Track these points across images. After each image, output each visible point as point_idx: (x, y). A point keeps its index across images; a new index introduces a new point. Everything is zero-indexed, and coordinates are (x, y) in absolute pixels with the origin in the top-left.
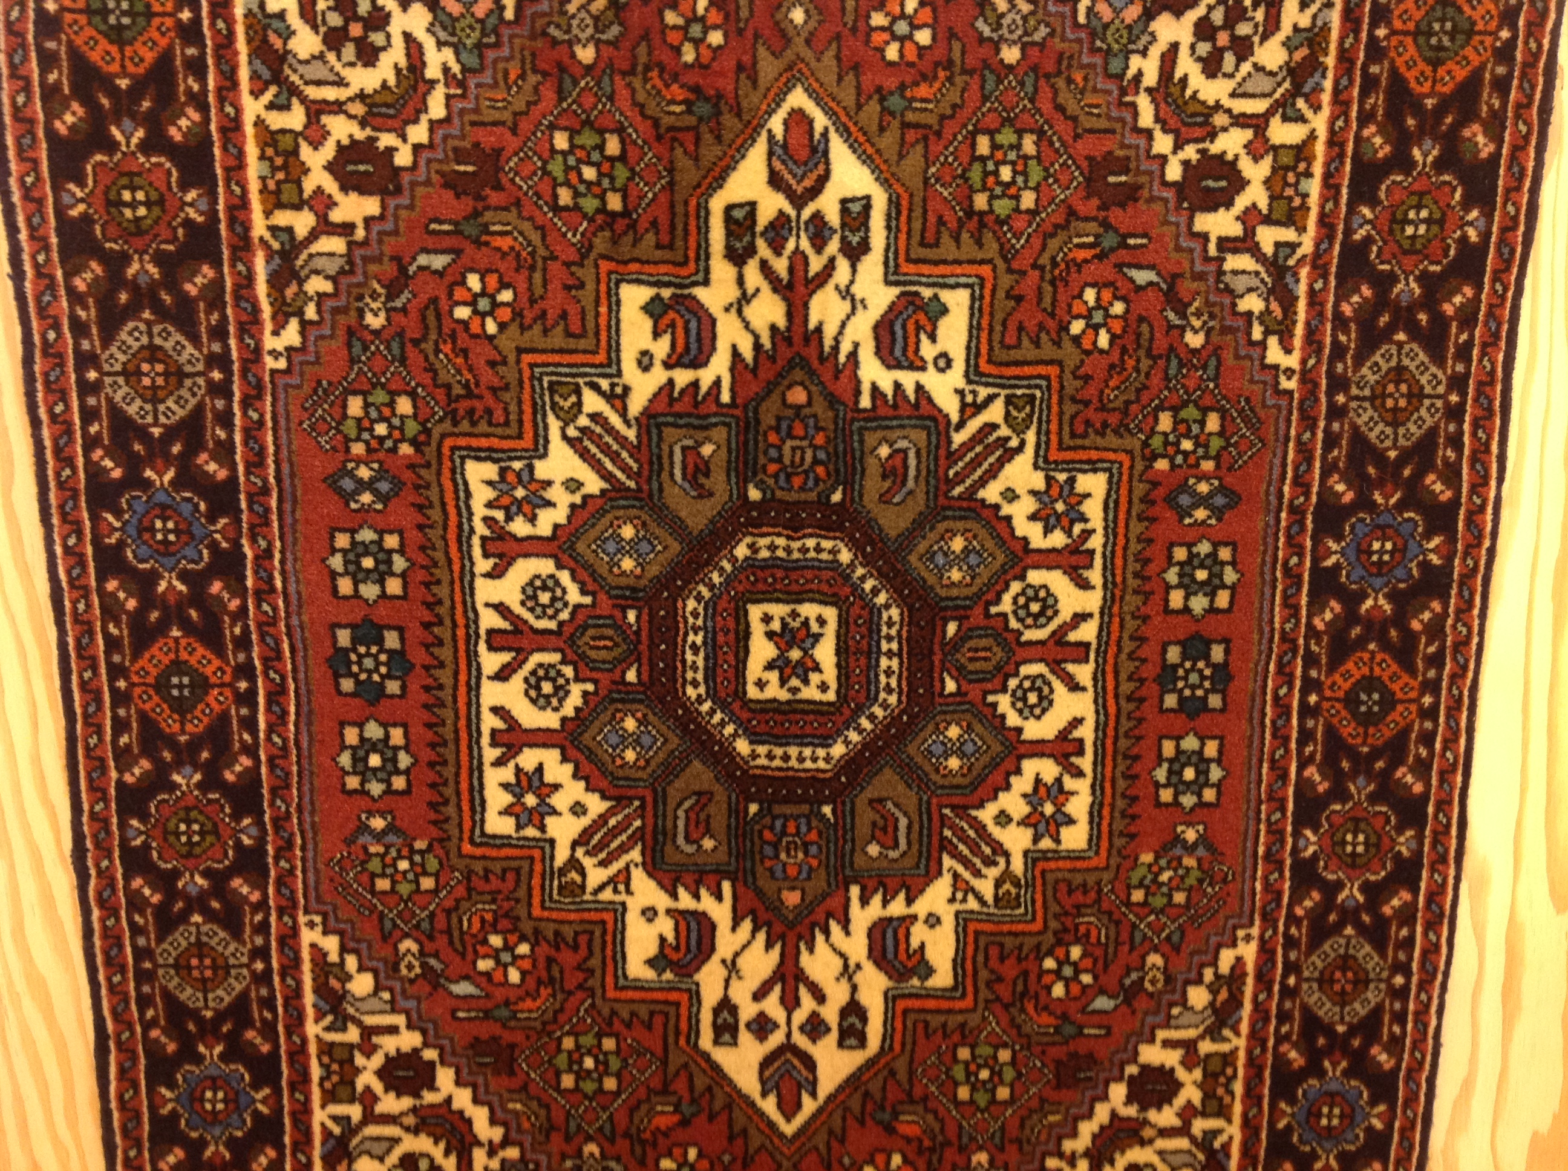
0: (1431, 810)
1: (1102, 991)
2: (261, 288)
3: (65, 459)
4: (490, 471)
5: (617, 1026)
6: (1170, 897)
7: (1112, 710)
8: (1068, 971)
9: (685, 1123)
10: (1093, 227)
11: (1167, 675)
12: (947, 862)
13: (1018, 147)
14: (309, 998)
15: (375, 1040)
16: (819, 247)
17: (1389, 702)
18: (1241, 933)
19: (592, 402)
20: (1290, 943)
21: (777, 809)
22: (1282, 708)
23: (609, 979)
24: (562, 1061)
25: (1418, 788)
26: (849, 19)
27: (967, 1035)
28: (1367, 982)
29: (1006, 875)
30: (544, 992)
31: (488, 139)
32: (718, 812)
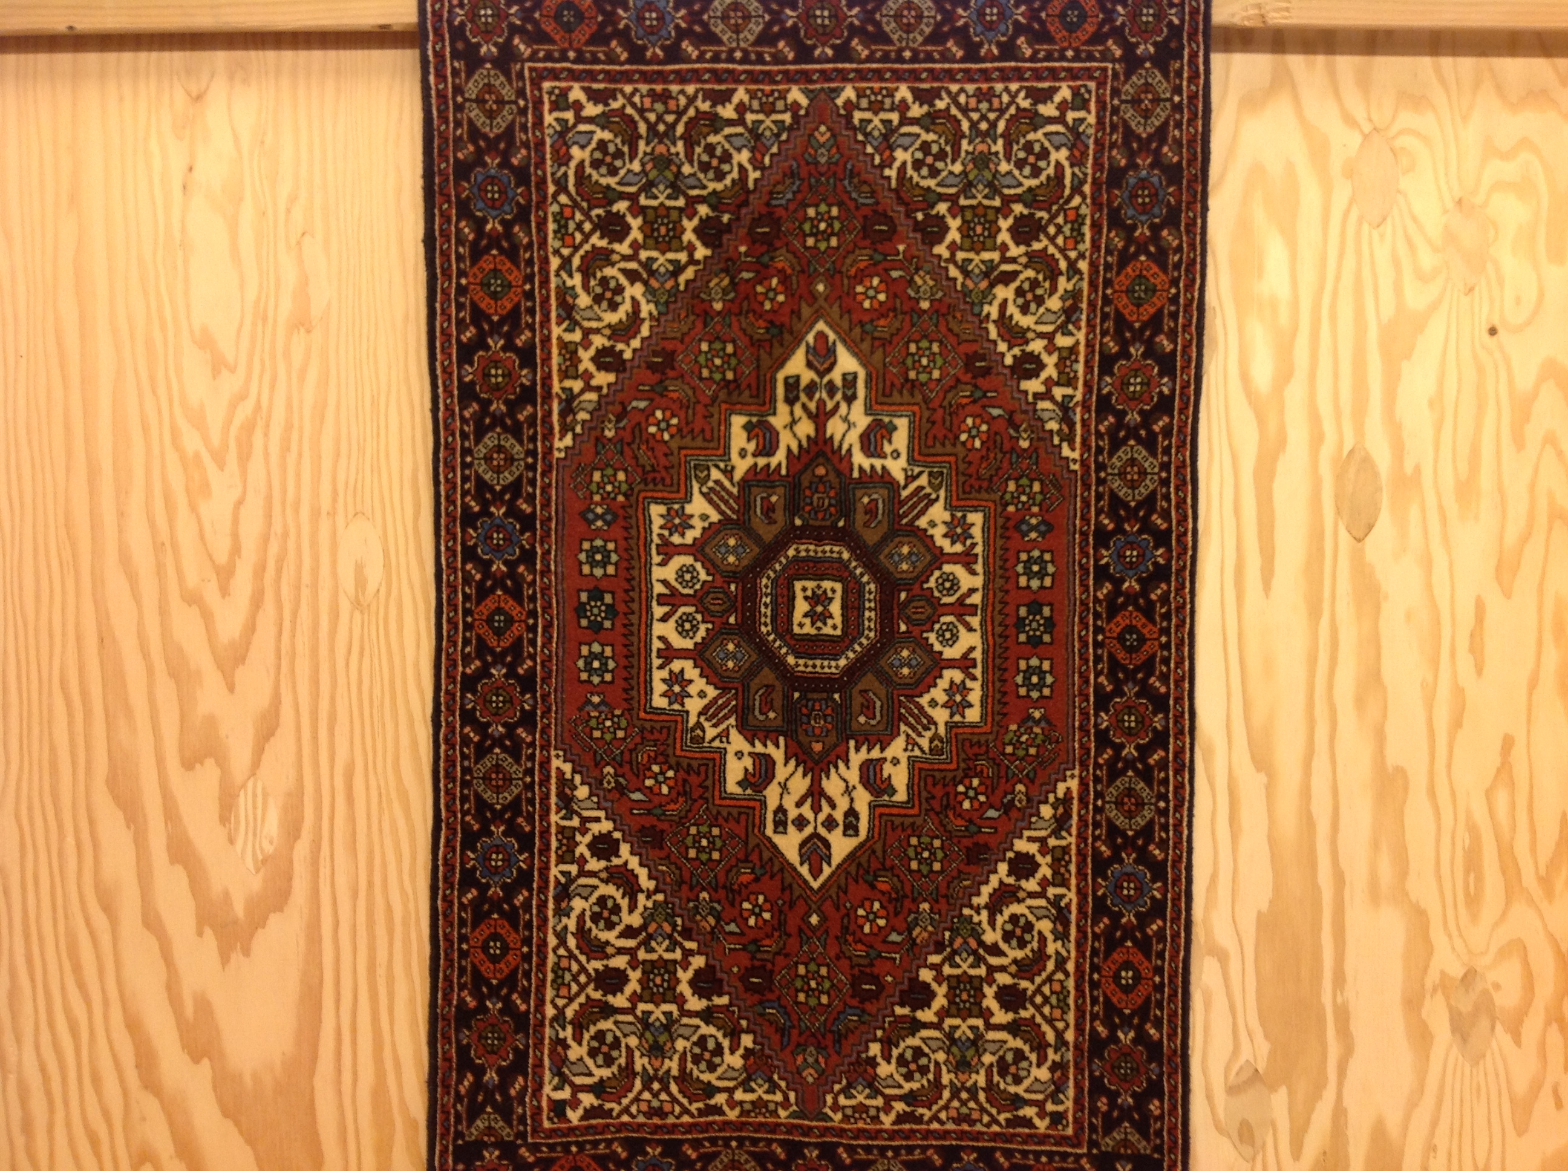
0: (1171, 702)
1: (992, 807)
2: (555, 417)
3: (451, 501)
4: (662, 509)
5: (721, 821)
6: (1027, 750)
7: (991, 643)
8: (971, 793)
9: (757, 880)
10: (969, 387)
11: (1020, 623)
12: (903, 727)
13: (930, 348)
14: (553, 799)
15: (588, 825)
16: (831, 397)
17: (1142, 640)
18: (1068, 773)
19: (715, 474)
20: (1097, 780)
21: (810, 696)
22: (1084, 644)
23: (717, 793)
24: (689, 841)
25: (1163, 690)
26: (846, 289)
27: (915, 830)
28: (1144, 804)
29: (936, 735)
30: (681, 800)
31: (669, 346)
32: (777, 698)
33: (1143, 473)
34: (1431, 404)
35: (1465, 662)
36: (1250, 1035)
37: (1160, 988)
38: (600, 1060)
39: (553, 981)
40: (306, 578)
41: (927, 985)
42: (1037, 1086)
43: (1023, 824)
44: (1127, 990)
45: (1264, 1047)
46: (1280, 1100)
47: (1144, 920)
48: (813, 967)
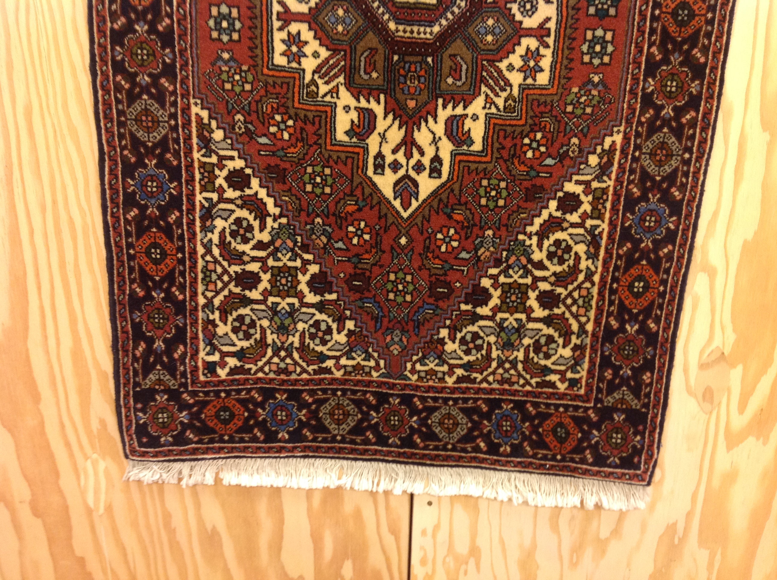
0: (708, 71)
1: (550, 156)
5: (331, 163)
6: (584, 109)
7: (565, 14)
8: (535, 145)
9: (360, 210)
12: (484, 88)
14: (195, 140)
15: (224, 162)
17: (692, 15)
18: (615, 129)
20: (638, 135)
21: (407, 58)
22: (643, 17)
23: (328, 141)
24: (306, 178)
25: (702, 60)
27: (486, 174)
28: (672, 155)
29: (510, 95)
30: (299, 144)
32: (379, 59)
36: (723, 329)
37: (662, 295)
38: (241, 334)
39: (203, 279)
41: (486, 290)
42: (561, 361)
43: (574, 170)
44: (637, 296)
45: (731, 338)
46: (736, 375)
47: (658, 244)
48: (401, 275)
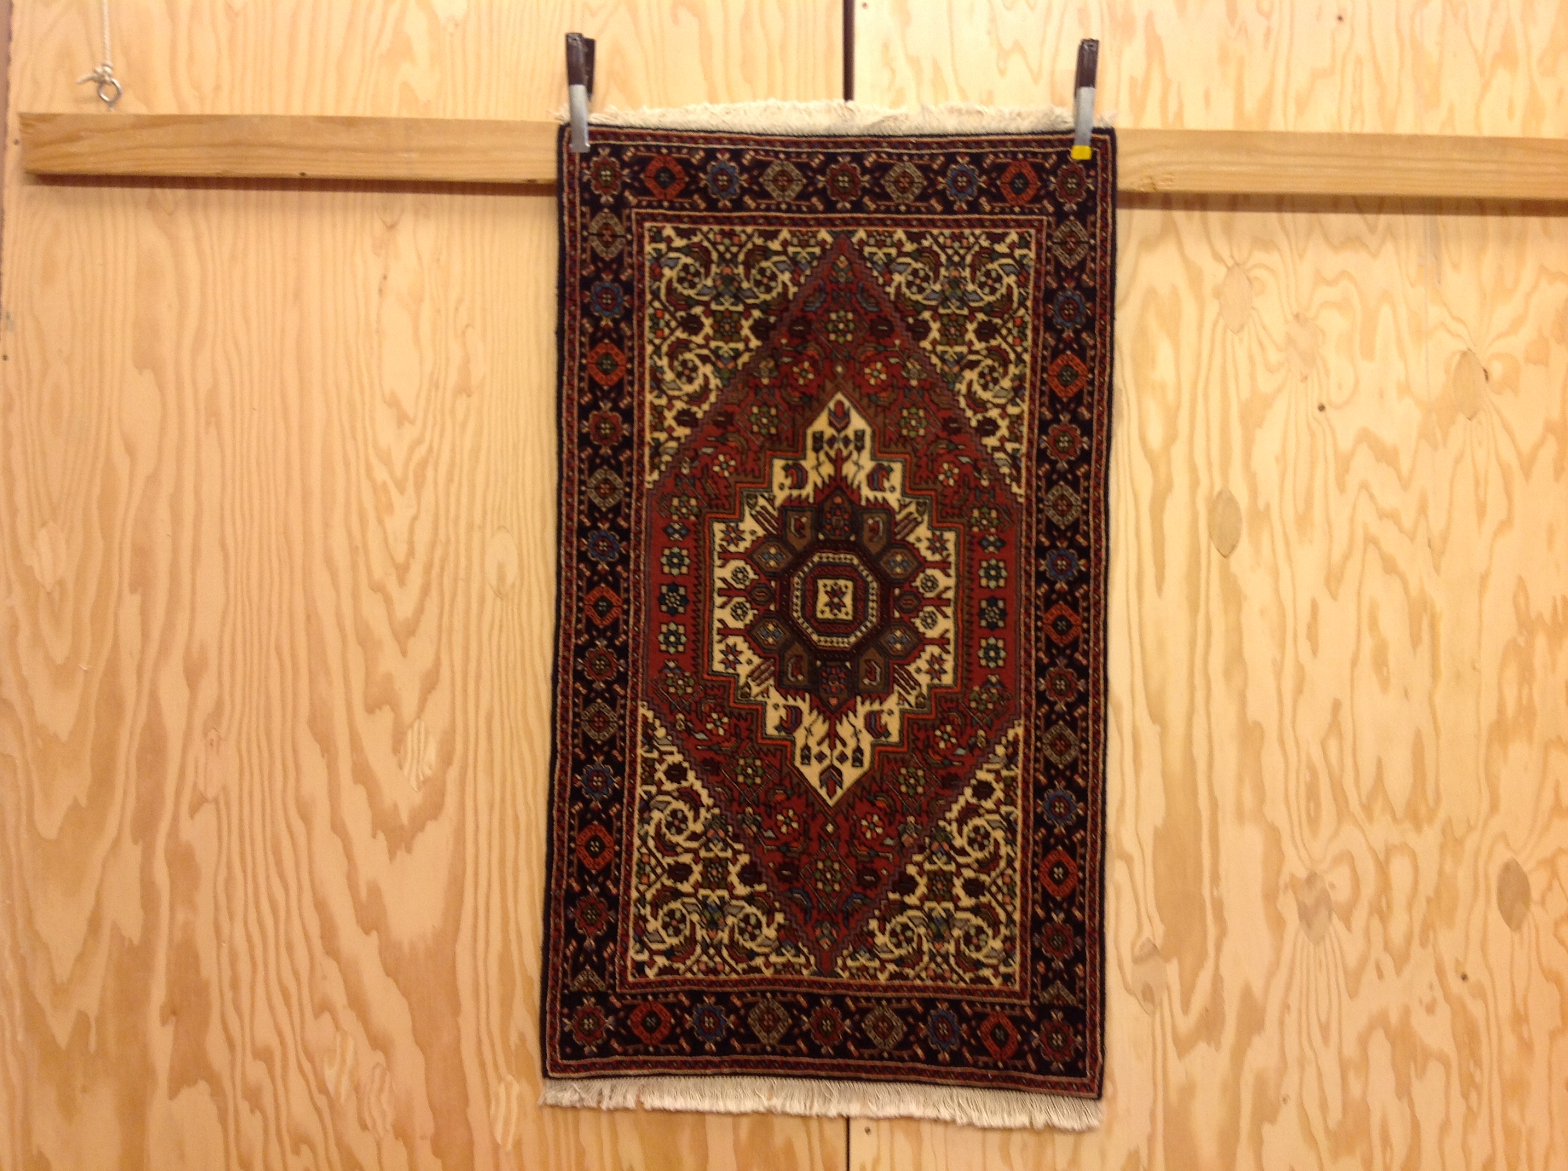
0: (1091, 672)
1: (960, 746)
2: (647, 459)
3: (570, 518)
4: (722, 526)
5: (762, 755)
6: (987, 706)
7: (961, 626)
8: (946, 737)
9: (788, 799)
10: (945, 441)
11: (982, 613)
12: (896, 688)
13: (917, 414)
14: (639, 738)
15: (664, 757)
16: (846, 447)
17: (1070, 625)
18: (1016, 723)
19: (762, 502)
20: (1037, 727)
21: (828, 664)
22: (1028, 627)
23: (759, 735)
24: (739, 770)
25: (1084, 662)
26: (857, 370)
27: (905, 763)
28: (1071, 746)
29: (921, 694)
30: (733, 739)
31: (730, 409)
32: (805, 665)
33: (1070, 505)
34: (1277, 460)
35: (1304, 645)
36: (1150, 918)
37: (1082, 882)
38: (671, 931)
39: (638, 872)
40: (462, 574)
41: (912, 878)
42: (993, 954)
43: (983, 760)
44: (1058, 882)
45: (1160, 929)
46: (1172, 970)
47: (1071, 830)
48: (828, 863)
